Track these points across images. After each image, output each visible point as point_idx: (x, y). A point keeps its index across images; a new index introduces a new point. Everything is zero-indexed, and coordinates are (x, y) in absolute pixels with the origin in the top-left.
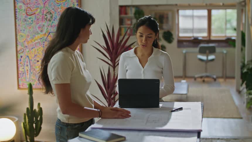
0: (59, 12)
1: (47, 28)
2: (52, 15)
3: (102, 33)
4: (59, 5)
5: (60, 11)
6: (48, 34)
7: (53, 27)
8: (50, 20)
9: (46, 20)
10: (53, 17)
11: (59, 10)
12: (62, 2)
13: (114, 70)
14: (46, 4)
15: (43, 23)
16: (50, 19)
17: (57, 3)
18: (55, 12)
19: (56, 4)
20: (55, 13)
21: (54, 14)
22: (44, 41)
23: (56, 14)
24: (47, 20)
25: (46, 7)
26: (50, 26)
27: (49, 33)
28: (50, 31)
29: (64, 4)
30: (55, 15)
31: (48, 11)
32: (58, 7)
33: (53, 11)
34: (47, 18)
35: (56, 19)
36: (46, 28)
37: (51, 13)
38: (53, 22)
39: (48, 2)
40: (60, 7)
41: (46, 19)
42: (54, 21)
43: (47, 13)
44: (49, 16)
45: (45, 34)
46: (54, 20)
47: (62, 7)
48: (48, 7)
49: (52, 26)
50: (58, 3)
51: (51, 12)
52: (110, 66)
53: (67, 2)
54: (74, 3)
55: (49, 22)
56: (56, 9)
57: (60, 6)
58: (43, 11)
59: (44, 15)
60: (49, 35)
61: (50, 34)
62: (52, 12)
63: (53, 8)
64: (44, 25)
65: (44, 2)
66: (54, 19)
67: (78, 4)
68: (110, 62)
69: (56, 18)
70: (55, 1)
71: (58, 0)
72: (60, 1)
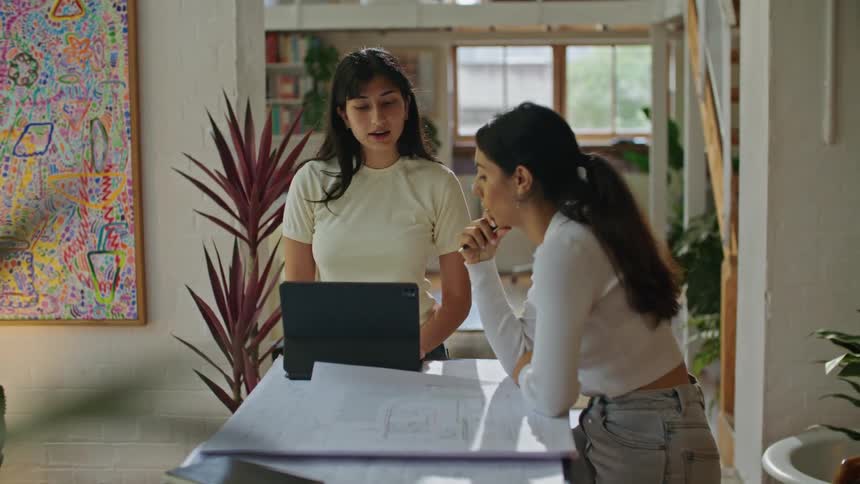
0: (60, 55)
1: (20, 112)
2: (34, 65)
3: (210, 129)
4: (62, 32)
5: (65, 50)
6: (23, 129)
7: (40, 106)
8: (28, 84)
9: (13, 82)
10: (39, 72)
11: (61, 48)
12: (70, 20)
13: (254, 253)
14: (13, 25)
15: (5, 93)
16: (28, 79)
17: (54, 24)
18: (45, 55)
19: (50, 26)
20: (47, 59)
21: (42, 62)
22: (7, 155)
23: (50, 63)
24: (19, 81)
25: (14, 37)
26: (28, 100)
27: (27, 128)
28: (29, 122)
29: (78, 29)
30: (46, 64)
31: (20, 52)
32: (55, 36)
33: (38, 50)
34: (18, 74)
35: (49, 81)
36: (13, 110)
37: (31, 59)
38: (38, 90)
39: (21, 18)
40: (62, 37)
41: (14, 79)
42: (42, 86)
43: (17, 57)
44: (24, 69)
45: (12, 130)
46: (45, 82)
47: (72, 39)
48: (20, 36)
49: (35, 104)
50: (59, 25)
51: (33, 54)
52: (238, 239)
53: (87, 21)
54: (112, 23)
55: (25, 88)
56: (51, 44)
57: (65, 33)
58: (5, 50)
59: (8, 66)
60: (26, 135)
61: (29, 130)
62: (36, 54)
63: (40, 39)
64: (6, 101)
65: (8, 19)
66: (43, 78)
67: (126, 26)
68: (237, 226)
69: (49, 73)
70: (47, 16)
71: (58, 14)
72: (64, 16)
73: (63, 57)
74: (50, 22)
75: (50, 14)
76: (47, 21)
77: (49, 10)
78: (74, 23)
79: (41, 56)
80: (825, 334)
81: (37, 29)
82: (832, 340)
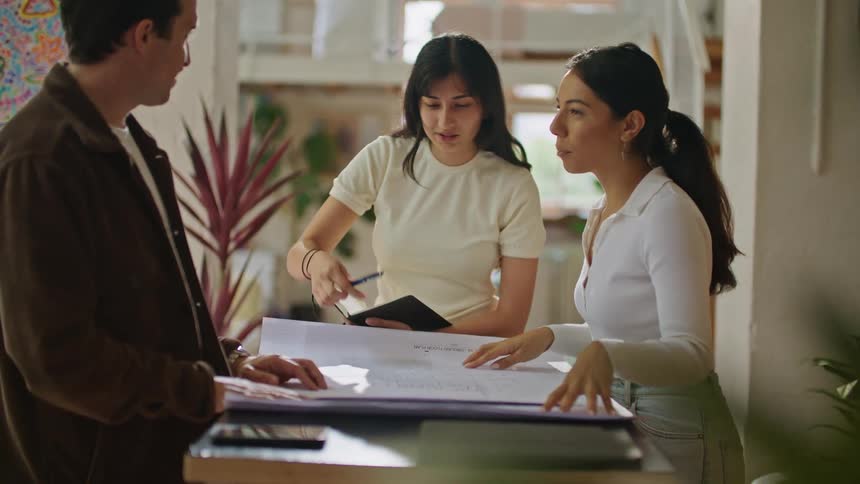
0: (28, 54)
2: (1, 63)
3: (184, 136)
4: (32, 29)
5: (35, 49)
7: (5, 106)
10: (6, 70)
11: (30, 47)
12: (41, 18)
13: (224, 266)
17: (24, 21)
18: (13, 52)
19: (20, 23)
20: (15, 57)
23: (18, 61)
29: (49, 27)
30: (13, 63)
32: (24, 33)
33: (7, 48)
35: (15, 80)
38: (4, 89)
40: (32, 35)
42: (8, 85)
46: (11, 81)
47: (42, 38)
50: (29, 22)
52: (209, 251)
56: (20, 42)
57: (36, 31)
62: (4, 52)
63: (8, 36)
66: (9, 77)
68: (207, 235)
69: (15, 72)
70: (16, 13)
71: (29, 11)
72: (36, 13)
73: (33, 56)
74: (20, 19)
75: (20, 11)
76: (16, 18)
77: (19, 6)
78: (45, 21)
79: (8, 53)
80: (817, 361)
81: (5, 25)
82: (825, 366)
